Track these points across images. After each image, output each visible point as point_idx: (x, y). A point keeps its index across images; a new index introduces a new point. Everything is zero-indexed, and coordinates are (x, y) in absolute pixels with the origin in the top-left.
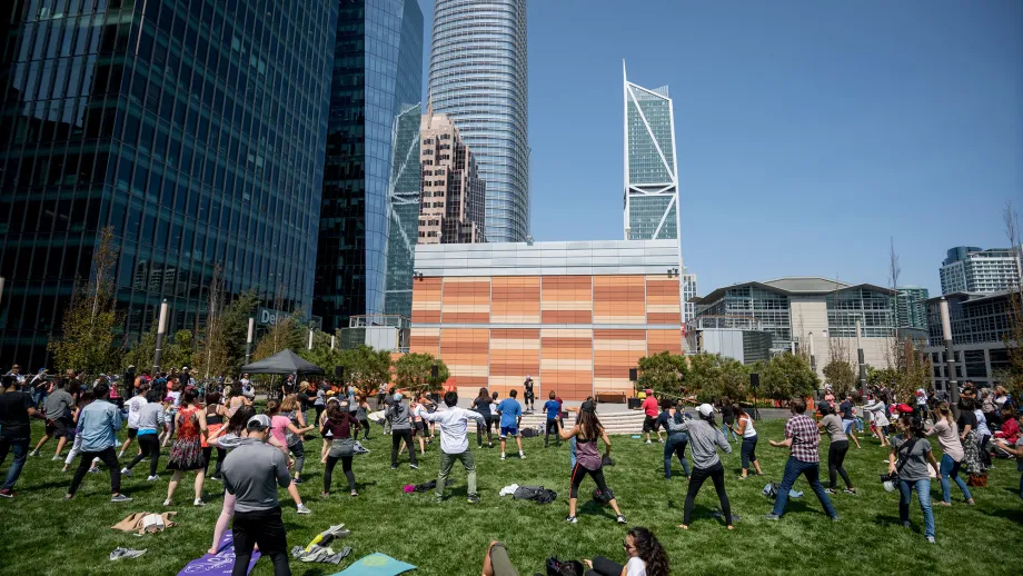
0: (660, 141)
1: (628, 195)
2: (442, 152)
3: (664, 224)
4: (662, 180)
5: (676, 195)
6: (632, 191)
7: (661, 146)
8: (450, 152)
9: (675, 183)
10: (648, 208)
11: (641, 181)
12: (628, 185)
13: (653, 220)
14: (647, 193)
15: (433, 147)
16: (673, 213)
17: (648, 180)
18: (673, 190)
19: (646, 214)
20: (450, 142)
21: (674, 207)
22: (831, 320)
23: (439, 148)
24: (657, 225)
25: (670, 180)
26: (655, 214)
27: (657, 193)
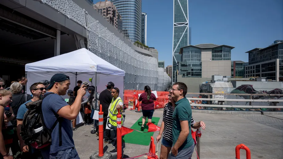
0: (184, 9)
1: (174, 26)
2: (108, 12)
3: (184, 35)
4: (184, 21)
5: (188, 26)
6: (175, 25)
7: (184, 11)
8: (111, 12)
9: (188, 22)
10: (180, 30)
11: (178, 22)
12: (174, 23)
13: (181, 34)
14: (179, 26)
15: (106, 11)
16: (187, 31)
17: (180, 22)
18: (187, 24)
19: (179, 32)
20: (111, 9)
21: (187, 30)
22: (213, 56)
23: (107, 11)
24: (182, 35)
25: (186, 21)
26: (181, 32)
27: (182, 25)
